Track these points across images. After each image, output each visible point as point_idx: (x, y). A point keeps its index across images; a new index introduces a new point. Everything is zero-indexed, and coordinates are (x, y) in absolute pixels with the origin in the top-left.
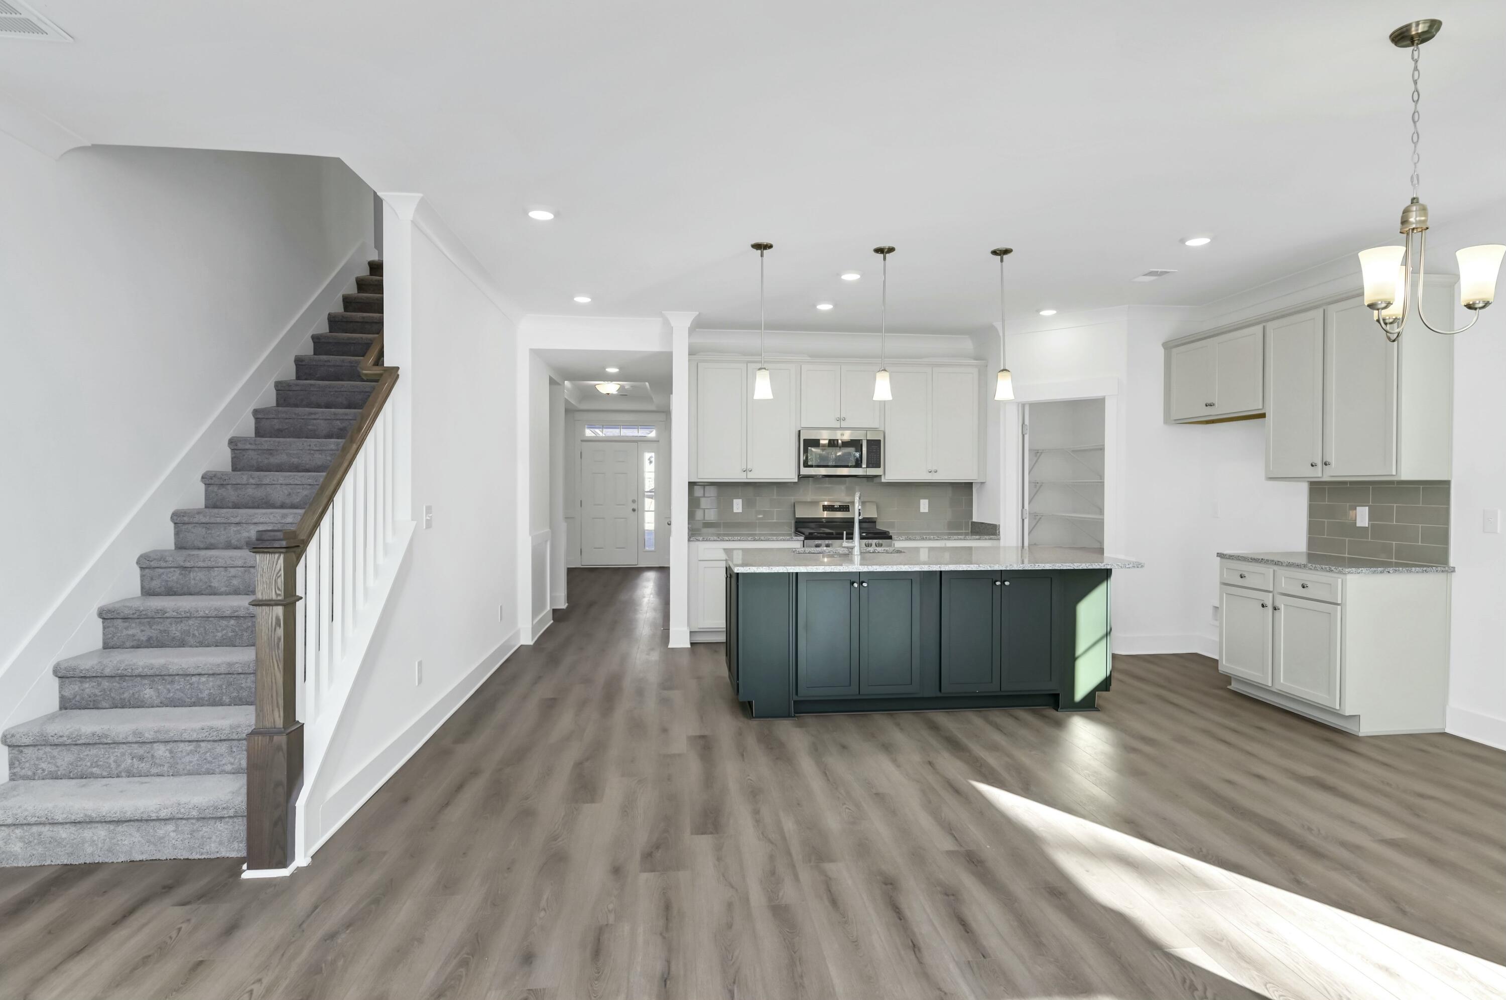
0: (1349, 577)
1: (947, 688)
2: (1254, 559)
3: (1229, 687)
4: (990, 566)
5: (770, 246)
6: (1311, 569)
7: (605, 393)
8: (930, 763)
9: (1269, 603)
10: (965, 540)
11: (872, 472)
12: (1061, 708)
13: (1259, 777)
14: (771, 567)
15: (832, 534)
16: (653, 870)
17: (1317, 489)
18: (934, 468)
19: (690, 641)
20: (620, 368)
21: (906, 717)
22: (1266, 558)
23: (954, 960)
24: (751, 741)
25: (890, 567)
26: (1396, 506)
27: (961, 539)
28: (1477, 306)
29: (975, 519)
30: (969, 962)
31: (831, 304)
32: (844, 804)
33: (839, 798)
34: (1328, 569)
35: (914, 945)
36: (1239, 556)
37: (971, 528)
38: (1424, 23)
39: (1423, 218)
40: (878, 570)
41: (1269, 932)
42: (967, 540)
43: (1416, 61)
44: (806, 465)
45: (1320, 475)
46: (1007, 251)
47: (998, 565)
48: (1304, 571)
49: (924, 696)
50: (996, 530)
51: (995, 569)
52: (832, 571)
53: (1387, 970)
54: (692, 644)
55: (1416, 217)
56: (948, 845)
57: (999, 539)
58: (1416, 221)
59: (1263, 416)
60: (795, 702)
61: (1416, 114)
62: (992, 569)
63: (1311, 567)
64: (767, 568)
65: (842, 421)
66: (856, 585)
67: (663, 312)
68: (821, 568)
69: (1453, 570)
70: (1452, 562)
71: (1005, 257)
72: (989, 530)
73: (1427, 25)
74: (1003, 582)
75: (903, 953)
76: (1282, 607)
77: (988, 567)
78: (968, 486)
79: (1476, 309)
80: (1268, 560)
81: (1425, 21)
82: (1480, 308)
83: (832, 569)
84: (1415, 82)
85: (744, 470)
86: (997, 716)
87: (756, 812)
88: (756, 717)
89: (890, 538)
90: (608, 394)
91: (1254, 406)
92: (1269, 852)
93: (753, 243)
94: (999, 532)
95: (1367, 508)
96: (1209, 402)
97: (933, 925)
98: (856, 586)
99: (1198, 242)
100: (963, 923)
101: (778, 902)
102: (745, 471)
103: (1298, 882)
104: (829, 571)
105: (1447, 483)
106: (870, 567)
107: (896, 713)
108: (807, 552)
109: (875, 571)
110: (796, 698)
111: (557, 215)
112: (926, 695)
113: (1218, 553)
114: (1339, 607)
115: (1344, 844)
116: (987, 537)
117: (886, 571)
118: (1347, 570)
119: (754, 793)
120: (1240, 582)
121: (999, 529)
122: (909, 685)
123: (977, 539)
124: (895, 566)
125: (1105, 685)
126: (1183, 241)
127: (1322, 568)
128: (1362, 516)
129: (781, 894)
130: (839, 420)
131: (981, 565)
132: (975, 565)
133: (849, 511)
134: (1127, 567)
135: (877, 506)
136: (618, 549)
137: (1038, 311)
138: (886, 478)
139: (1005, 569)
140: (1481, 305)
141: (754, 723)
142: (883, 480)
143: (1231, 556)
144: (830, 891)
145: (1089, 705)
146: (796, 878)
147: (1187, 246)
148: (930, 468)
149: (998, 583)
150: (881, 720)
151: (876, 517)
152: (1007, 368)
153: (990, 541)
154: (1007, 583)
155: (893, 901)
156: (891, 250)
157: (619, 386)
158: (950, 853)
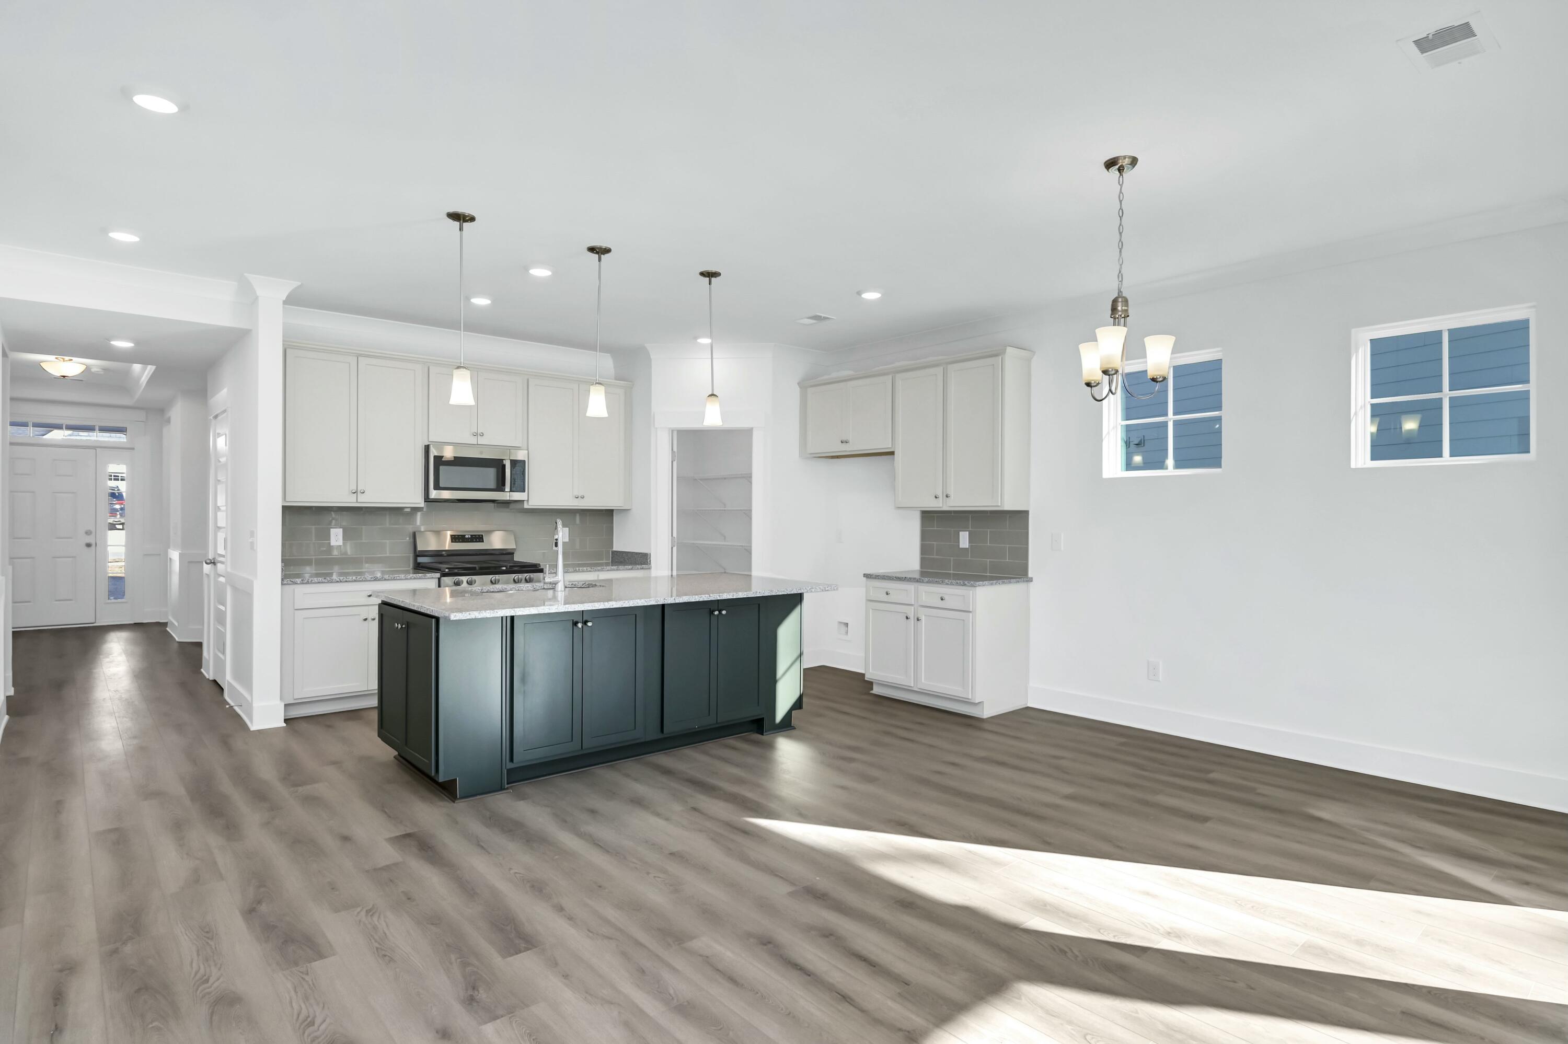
0: (978, 588)
1: (669, 728)
2: (899, 578)
3: (871, 692)
4: (719, 596)
5: (472, 219)
6: (948, 584)
7: (59, 375)
8: (694, 809)
9: (911, 616)
10: (617, 570)
11: (517, 496)
12: (765, 732)
13: (953, 764)
14: (496, 610)
15: (474, 569)
16: (495, 1018)
17: (927, 516)
18: (580, 494)
19: (285, 716)
20: (137, 342)
21: (630, 766)
22: (908, 576)
23: (888, 997)
24: (477, 828)
25: (626, 602)
26: (990, 531)
27: (614, 570)
28: (1158, 380)
29: (616, 548)
30: (899, 993)
31: (489, 299)
32: (648, 873)
33: (636, 868)
34: (962, 583)
35: (844, 997)
36: (884, 576)
37: (612, 558)
38: (1128, 158)
39: (1126, 308)
40: (614, 607)
41: (1066, 889)
42: (620, 570)
43: (1121, 186)
44: (437, 487)
45: (941, 506)
46: (715, 275)
47: (726, 594)
48: (943, 586)
49: (647, 740)
50: (647, 560)
51: (723, 598)
52: (566, 610)
53: (1148, 894)
54: (286, 721)
55: (1122, 307)
56: (784, 889)
57: (650, 569)
58: (1122, 309)
59: (892, 453)
60: (508, 770)
61: (1121, 227)
62: (721, 598)
63: (948, 582)
64: (492, 612)
65: (479, 437)
66: (580, 625)
67: (245, 274)
68: (554, 608)
69: (1031, 580)
70: (1030, 575)
71: (713, 279)
72: (640, 560)
73: (1131, 160)
74: (720, 611)
75: (840, 1008)
76: (923, 618)
77: (718, 597)
78: (608, 514)
79: (1157, 382)
80: (910, 578)
81: (1130, 157)
82: (1160, 381)
83: (566, 608)
84: (1121, 202)
85: (353, 491)
86: (710, 746)
87: (560, 909)
88: (461, 798)
89: (541, 571)
90: (64, 377)
91: (885, 446)
92: (1012, 825)
93: (451, 210)
94: (650, 561)
95: (968, 532)
96: (844, 439)
97: (841, 970)
98: (580, 627)
99: (871, 296)
100: (863, 959)
101: (675, 1000)
102: (354, 493)
103: (1049, 844)
104: (563, 611)
105: (1027, 512)
106: (606, 603)
107: (616, 764)
108: (485, 591)
109: (612, 607)
110: (510, 766)
111: (184, 108)
112: (648, 739)
113: (864, 574)
114: (971, 614)
115: (1047, 805)
116: (639, 567)
117: (623, 606)
118: (977, 583)
119: (538, 888)
120: (885, 598)
121: (650, 558)
122: (633, 730)
123: (629, 569)
124: (631, 601)
125: (798, 704)
126: (859, 293)
127: (957, 583)
128: (964, 540)
129: (672, 992)
130: (475, 435)
131: (711, 595)
132: (706, 595)
133: (483, 541)
134: (827, 589)
135: (515, 536)
136: (58, 602)
137: (696, 338)
138: (530, 504)
139: (732, 598)
140: (1161, 379)
141: (461, 805)
142: (526, 506)
143: (877, 576)
144: (718, 970)
145: (787, 725)
146: (674, 970)
147: (863, 298)
148: (576, 493)
149: (716, 613)
150: (603, 773)
151: (515, 548)
152: (715, 394)
153: (642, 570)
154: (724, 612)
155: (786, 959)
156: (607, 251)
157: (85, 366)
158: (791, 894)
